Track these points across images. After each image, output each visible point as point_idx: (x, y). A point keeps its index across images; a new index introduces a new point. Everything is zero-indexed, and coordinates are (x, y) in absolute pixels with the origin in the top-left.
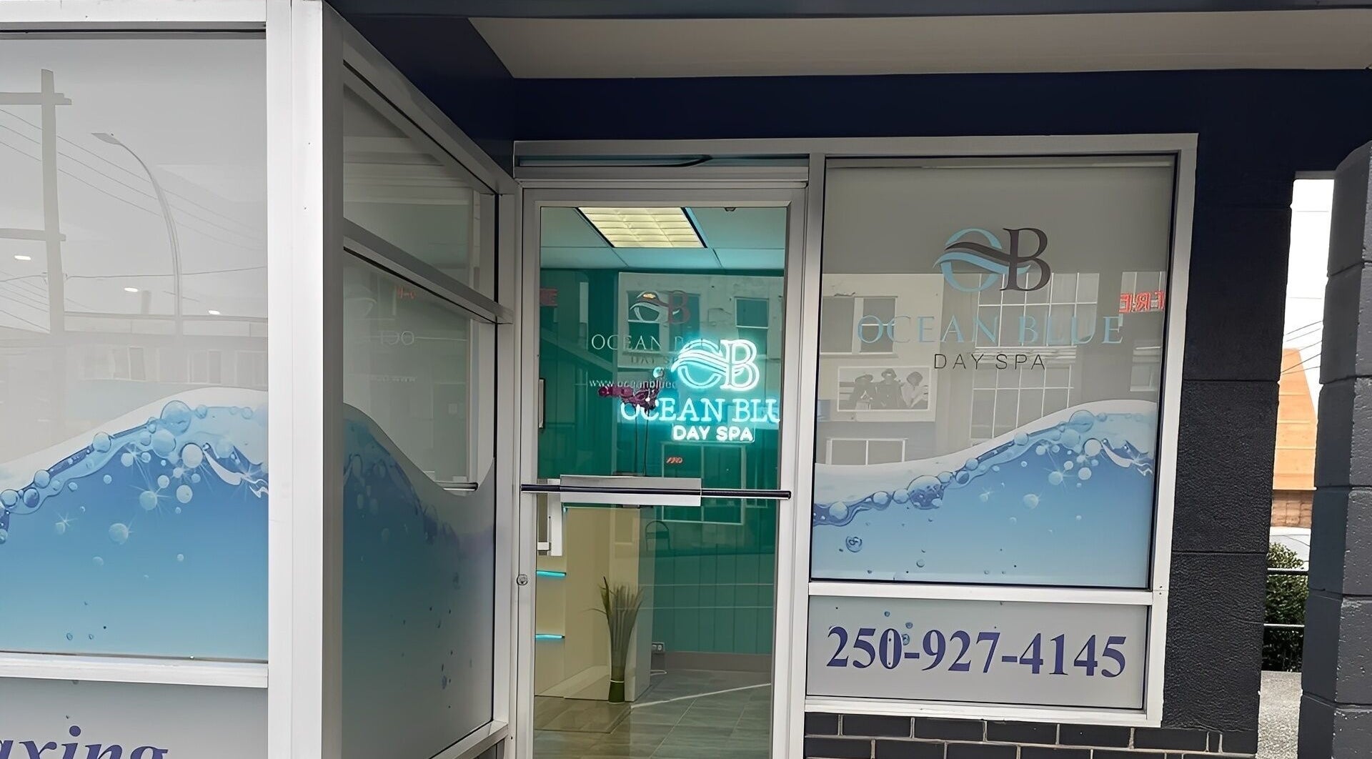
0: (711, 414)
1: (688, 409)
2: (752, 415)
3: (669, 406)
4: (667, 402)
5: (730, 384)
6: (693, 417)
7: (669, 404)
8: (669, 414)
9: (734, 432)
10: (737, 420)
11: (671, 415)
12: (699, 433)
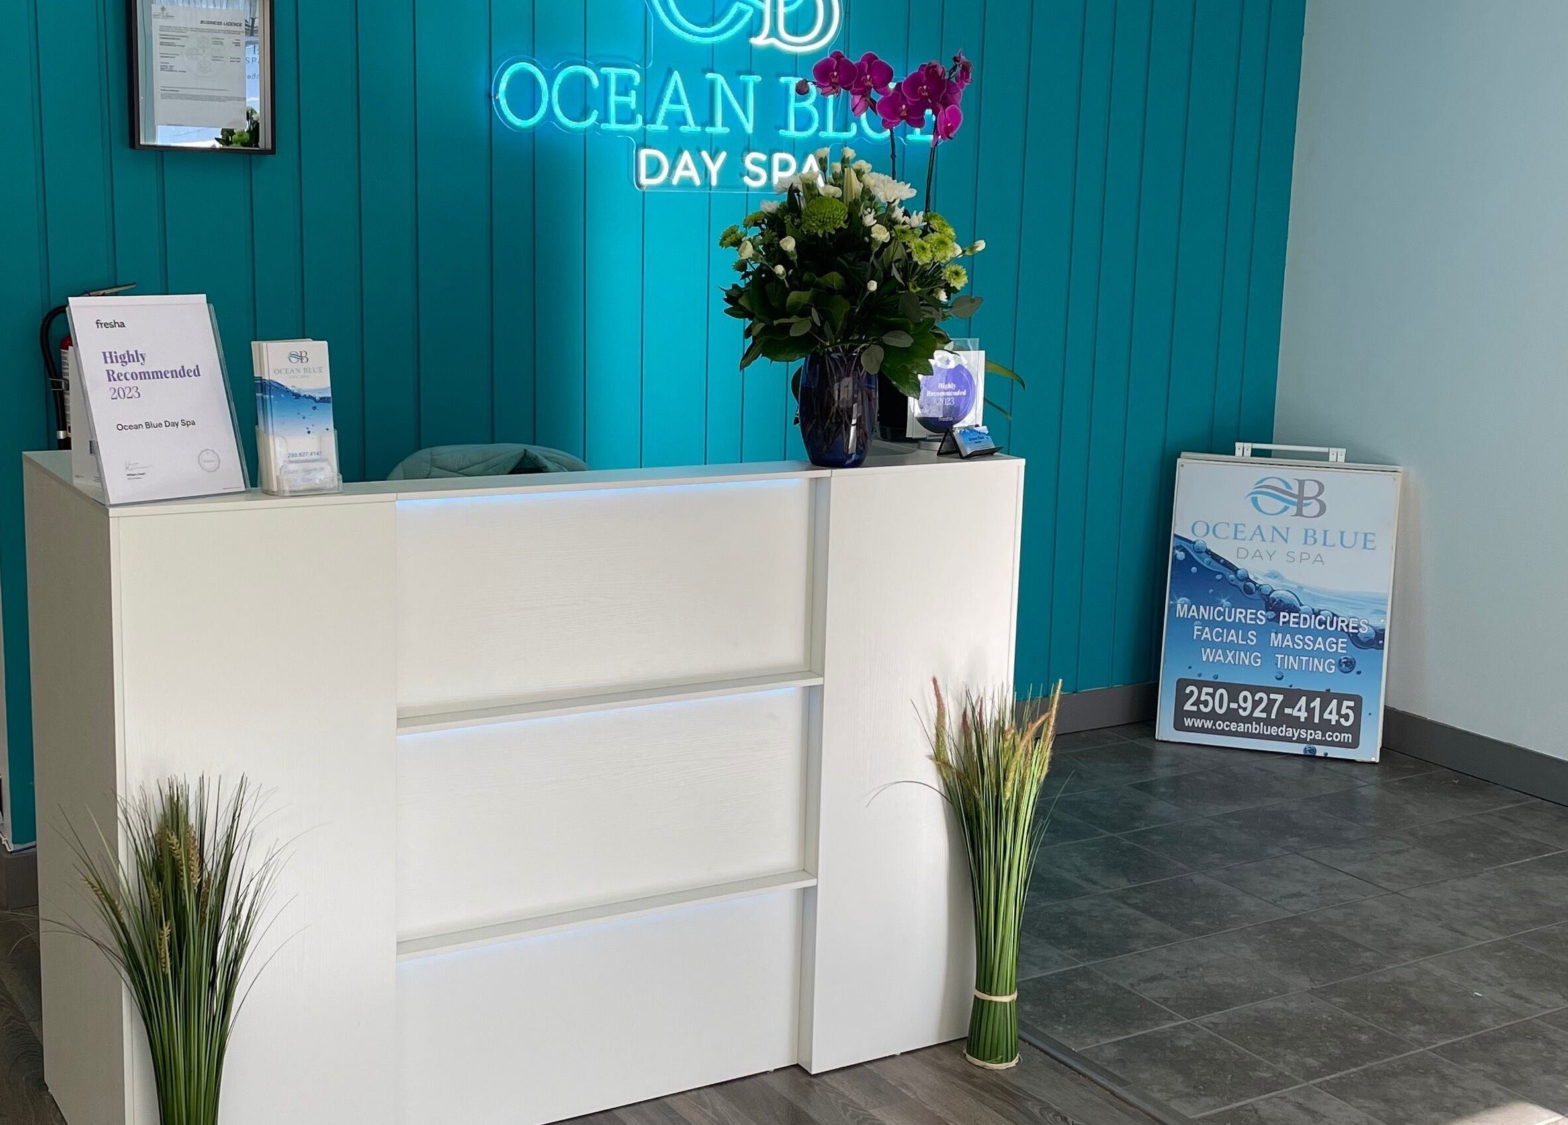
0: (730, 118)
1: (672, 102)
2: (823, 126)
3: (626, 94)
4: (620, 79)
5: (774, 33)
6: (685, 123)
7: (625, 87)
8: (626, 116)
9: (784, 166)
10: (791, 132)
11: (632, 120)
12: (705, 173)
